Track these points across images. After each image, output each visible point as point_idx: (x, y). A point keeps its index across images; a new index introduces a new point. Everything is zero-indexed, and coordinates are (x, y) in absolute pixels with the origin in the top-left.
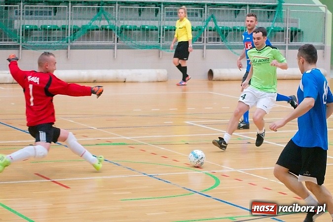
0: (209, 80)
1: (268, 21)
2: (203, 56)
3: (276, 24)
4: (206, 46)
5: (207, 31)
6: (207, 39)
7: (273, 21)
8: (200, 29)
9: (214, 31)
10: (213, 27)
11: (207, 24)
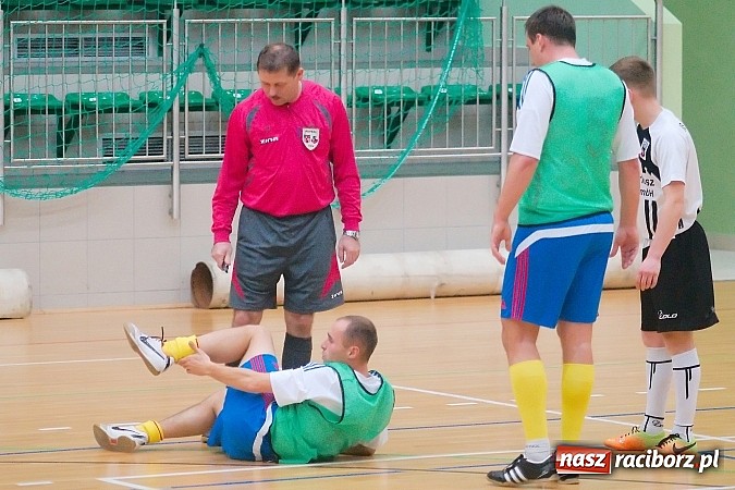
0: (198, 307)
1: (426, 63)
2: (171, 213)
3: (455, 73)
4: (181, 172)
5: (182, 109)
6: (182, 142)
7: (446, 62)
8: (152, 105)
9: (209, 108)
10: (208, 95)
11: (182, 83)
